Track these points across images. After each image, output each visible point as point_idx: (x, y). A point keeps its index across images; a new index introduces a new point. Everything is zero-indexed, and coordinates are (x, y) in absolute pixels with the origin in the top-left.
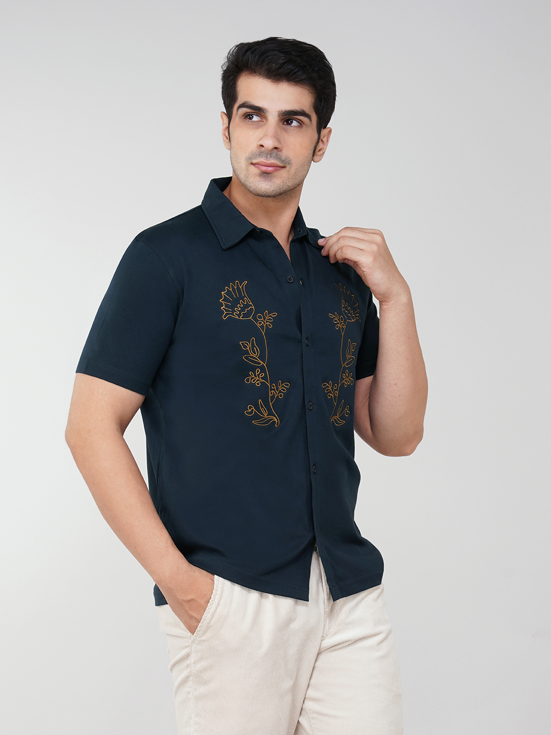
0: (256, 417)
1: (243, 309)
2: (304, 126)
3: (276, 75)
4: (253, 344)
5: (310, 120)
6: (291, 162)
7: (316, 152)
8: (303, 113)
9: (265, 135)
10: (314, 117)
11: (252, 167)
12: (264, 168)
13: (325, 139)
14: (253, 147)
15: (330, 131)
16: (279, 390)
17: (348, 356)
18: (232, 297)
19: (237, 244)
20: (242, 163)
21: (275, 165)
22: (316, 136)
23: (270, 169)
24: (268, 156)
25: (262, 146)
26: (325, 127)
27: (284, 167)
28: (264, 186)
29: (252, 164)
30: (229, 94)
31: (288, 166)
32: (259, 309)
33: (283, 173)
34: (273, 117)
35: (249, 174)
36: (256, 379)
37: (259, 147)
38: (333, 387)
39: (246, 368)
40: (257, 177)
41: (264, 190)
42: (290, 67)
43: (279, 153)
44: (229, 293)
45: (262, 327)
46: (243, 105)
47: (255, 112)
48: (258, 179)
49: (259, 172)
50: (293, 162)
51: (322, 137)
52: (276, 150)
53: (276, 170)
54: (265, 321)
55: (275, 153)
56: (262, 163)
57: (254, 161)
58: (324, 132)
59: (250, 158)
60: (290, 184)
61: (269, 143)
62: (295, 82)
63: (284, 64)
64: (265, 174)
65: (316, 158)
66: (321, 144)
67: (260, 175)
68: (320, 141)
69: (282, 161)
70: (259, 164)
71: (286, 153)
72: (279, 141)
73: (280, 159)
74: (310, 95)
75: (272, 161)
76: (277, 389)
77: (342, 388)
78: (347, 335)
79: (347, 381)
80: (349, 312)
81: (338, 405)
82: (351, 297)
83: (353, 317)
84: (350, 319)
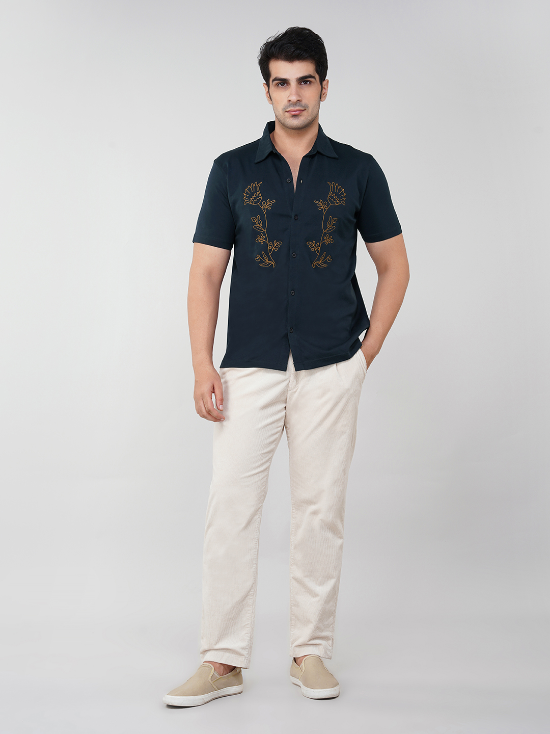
0: (261, 262)
1: (255, 199)
2: (312, 84)
3: (291, 58)
4: (258, 219)
5: (315, 79)
7: (321, 96)
8: (310, 76)
9: (291, 94)
10: (317, 77)
11: (287, 113)
12: (293, 113)
13: (326, 87)
14: (284, 102)
15: (328, 81)
16: (275, 246)
17: (329, 226)
18: (250, 191)
19: (263, 160)
20: (281, 112)
21: (300, 110)
22: (320, 87)
23: (297, 112)
24: (295, 106)
25: (290, 101)
26: (324, 80)
27: (305, 110)
28: (295, 122)
30: (266, 74)
31: (307, 109)
32: (265, 199)
33: (304, 113)
34: (293, 84)
35: (286, 117)
36: (261, 240)
38: (316, 244)
39: (256, 234)
41: (296, 125)
42: (298, 52)
43: (300, 103)
44: (249, 189)
45: (264, 209)
46: (275, 79)
47: (284, 82)
48: (291, 119)
49: (291, 115)
50: (309, 106)
51: (323, 86)
52: (298, 102)
53: (300, 113)
54: (267, 205)
56: (292, 110)
57: (287, 110)
58: (324, 83)
59: (284, 109)
60: (310, 118)
61: (294, 98)
63: (294, 51)
64: (294, 116)
65: (322, 99)
66: (324, 90)
67: (292, 117)
68: (323, 89)
70: (290, 111)
71: (304, 102)
72: (299, 96)
73: (302, 106)
74: (313, 65)
75: (298, 108)
76: (274, 245)
77: (323, 245)
78: (328, 213)
79: (328, 240)
80: (334, 199)
81: (320, 255)
82: (340, 190)
83: (338, 202)
84: (334, 203)
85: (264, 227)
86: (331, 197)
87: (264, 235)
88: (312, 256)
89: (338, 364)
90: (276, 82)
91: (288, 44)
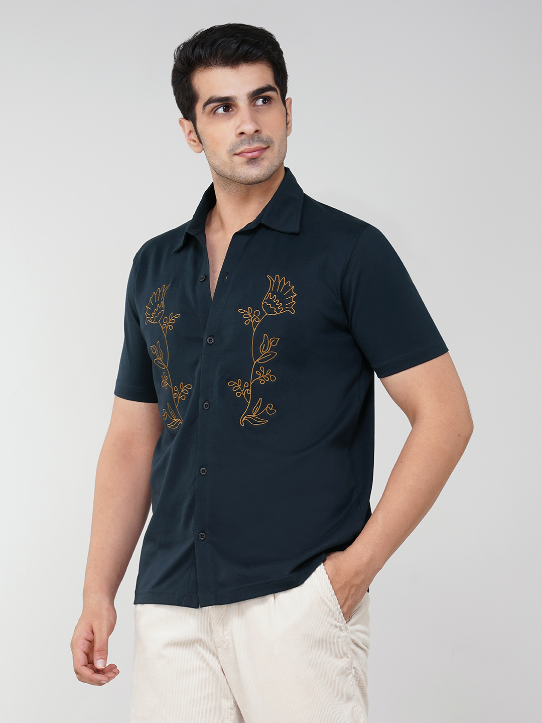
0: (169, 421)
2: (273, 102)
3: (233, 60)
4: (158, 348)
5: (275, 93)
6: (273, 140)
9: (243, 122)
11: (236, 157)
12: (250, 155)
14: (230, 139)
16: (181, 393)
17: (263, 352)
20: (224, 158)
21: (260, 149)
23: (255, 154)
24: (251, 142)
25: (242, 133)
27: (268, 147)
28: (254, 172)
29: (235, 154)
31: (271, 146)
32: (167, 313)
33: (267, 153)
34: (243, 103)
35: (235, 165)
36: (165, 382)
37: (239, 136)
38: (243, 385)
39: (159, 373)
40: (245, 166)
41: (255, 177)
43: (259, 135)
44: (153, 299)
45: (165, 330)
46: (208, 103)
47: (227, 104)
49: (246, 160)
50: (274, 139)
52: (256, 134)
53: (261, 154)
54: (168, 323)
55: (256, 137)
56: (247, 150)
57: (238, 151)
59: (232, 150)
61: (249, 128)
62: (252, 61)
64: (252, 161)
67: (247, 163)
69: (265, 142)
70: (244, 153)
71: (266, 133)
72: (256, 123)
73: (263, 141)
74: (269, 69)
75: (256, 145)
76: (180, 390)
77: (256, 387)
78: (262, 328)
79: (264, 377)
80: (274, 305)
81: (253, 405)
82: (287, 287)
83: (279, 310)
84: (272, 311)
85: (165, 361)
86: (269, 301)
87: (167, 374)
88: (239, 405)
89: (276, 594)
90: (212, 105)
91: (223, 38)
